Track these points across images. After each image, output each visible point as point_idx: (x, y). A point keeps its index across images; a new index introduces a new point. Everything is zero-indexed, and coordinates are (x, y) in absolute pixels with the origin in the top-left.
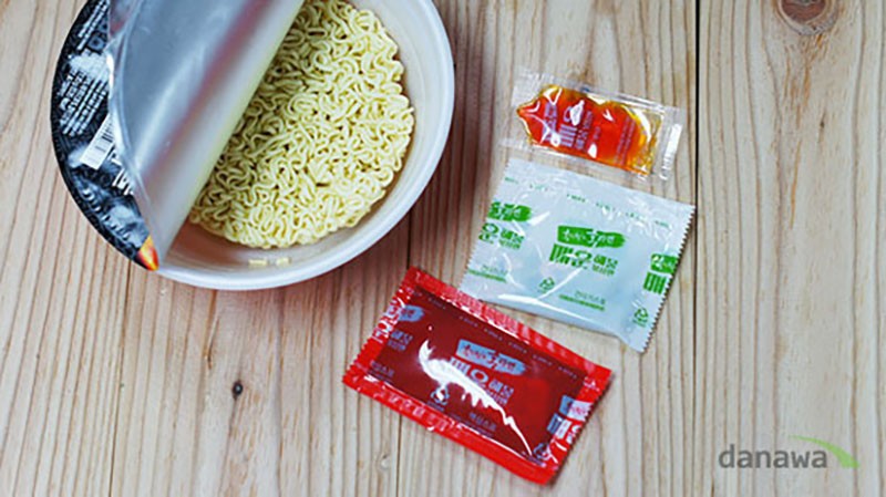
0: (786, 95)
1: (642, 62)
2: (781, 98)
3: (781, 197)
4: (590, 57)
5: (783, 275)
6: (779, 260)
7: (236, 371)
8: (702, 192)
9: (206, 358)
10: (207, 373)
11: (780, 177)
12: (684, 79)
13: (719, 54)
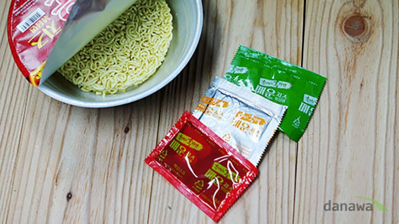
0: (344, 70)
2: (342, 72)
3: (340, 119)
5: (340, 156)
6: (338, 149)
7: (69, 187)
9: (55, 180)
10: (55, 187)
11: (340, 109)
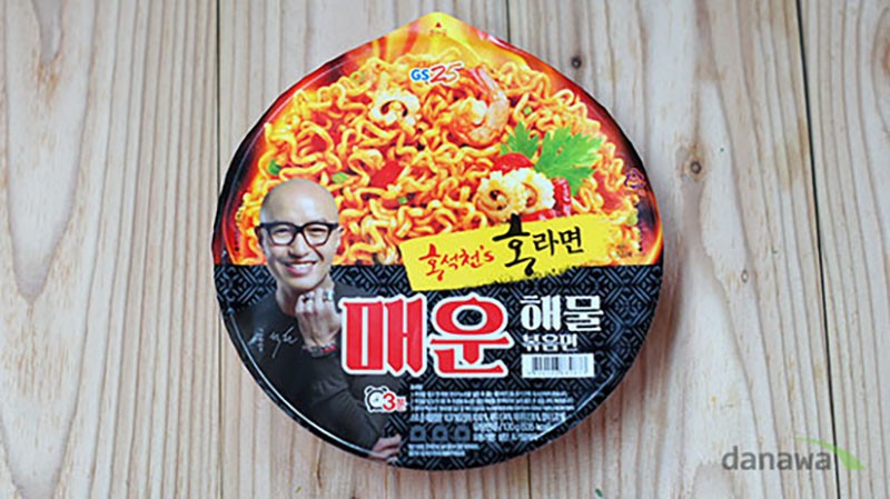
1: (752, 134)
4: (697, 128)
8: (828, 272)
12: (797, 147)
13: (832, 122)
